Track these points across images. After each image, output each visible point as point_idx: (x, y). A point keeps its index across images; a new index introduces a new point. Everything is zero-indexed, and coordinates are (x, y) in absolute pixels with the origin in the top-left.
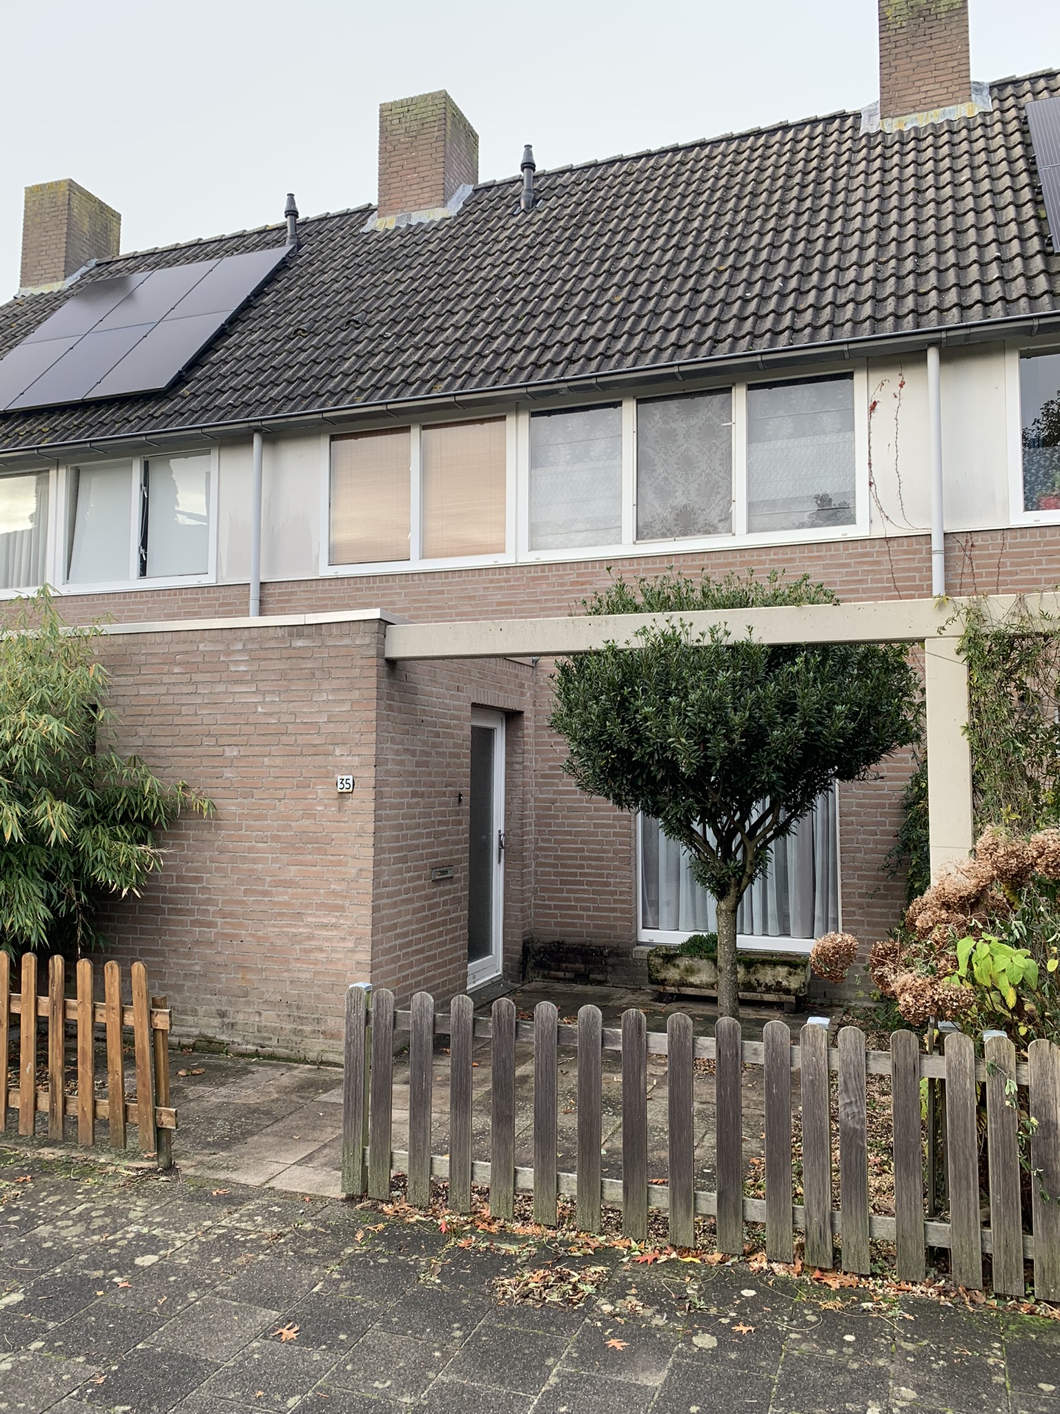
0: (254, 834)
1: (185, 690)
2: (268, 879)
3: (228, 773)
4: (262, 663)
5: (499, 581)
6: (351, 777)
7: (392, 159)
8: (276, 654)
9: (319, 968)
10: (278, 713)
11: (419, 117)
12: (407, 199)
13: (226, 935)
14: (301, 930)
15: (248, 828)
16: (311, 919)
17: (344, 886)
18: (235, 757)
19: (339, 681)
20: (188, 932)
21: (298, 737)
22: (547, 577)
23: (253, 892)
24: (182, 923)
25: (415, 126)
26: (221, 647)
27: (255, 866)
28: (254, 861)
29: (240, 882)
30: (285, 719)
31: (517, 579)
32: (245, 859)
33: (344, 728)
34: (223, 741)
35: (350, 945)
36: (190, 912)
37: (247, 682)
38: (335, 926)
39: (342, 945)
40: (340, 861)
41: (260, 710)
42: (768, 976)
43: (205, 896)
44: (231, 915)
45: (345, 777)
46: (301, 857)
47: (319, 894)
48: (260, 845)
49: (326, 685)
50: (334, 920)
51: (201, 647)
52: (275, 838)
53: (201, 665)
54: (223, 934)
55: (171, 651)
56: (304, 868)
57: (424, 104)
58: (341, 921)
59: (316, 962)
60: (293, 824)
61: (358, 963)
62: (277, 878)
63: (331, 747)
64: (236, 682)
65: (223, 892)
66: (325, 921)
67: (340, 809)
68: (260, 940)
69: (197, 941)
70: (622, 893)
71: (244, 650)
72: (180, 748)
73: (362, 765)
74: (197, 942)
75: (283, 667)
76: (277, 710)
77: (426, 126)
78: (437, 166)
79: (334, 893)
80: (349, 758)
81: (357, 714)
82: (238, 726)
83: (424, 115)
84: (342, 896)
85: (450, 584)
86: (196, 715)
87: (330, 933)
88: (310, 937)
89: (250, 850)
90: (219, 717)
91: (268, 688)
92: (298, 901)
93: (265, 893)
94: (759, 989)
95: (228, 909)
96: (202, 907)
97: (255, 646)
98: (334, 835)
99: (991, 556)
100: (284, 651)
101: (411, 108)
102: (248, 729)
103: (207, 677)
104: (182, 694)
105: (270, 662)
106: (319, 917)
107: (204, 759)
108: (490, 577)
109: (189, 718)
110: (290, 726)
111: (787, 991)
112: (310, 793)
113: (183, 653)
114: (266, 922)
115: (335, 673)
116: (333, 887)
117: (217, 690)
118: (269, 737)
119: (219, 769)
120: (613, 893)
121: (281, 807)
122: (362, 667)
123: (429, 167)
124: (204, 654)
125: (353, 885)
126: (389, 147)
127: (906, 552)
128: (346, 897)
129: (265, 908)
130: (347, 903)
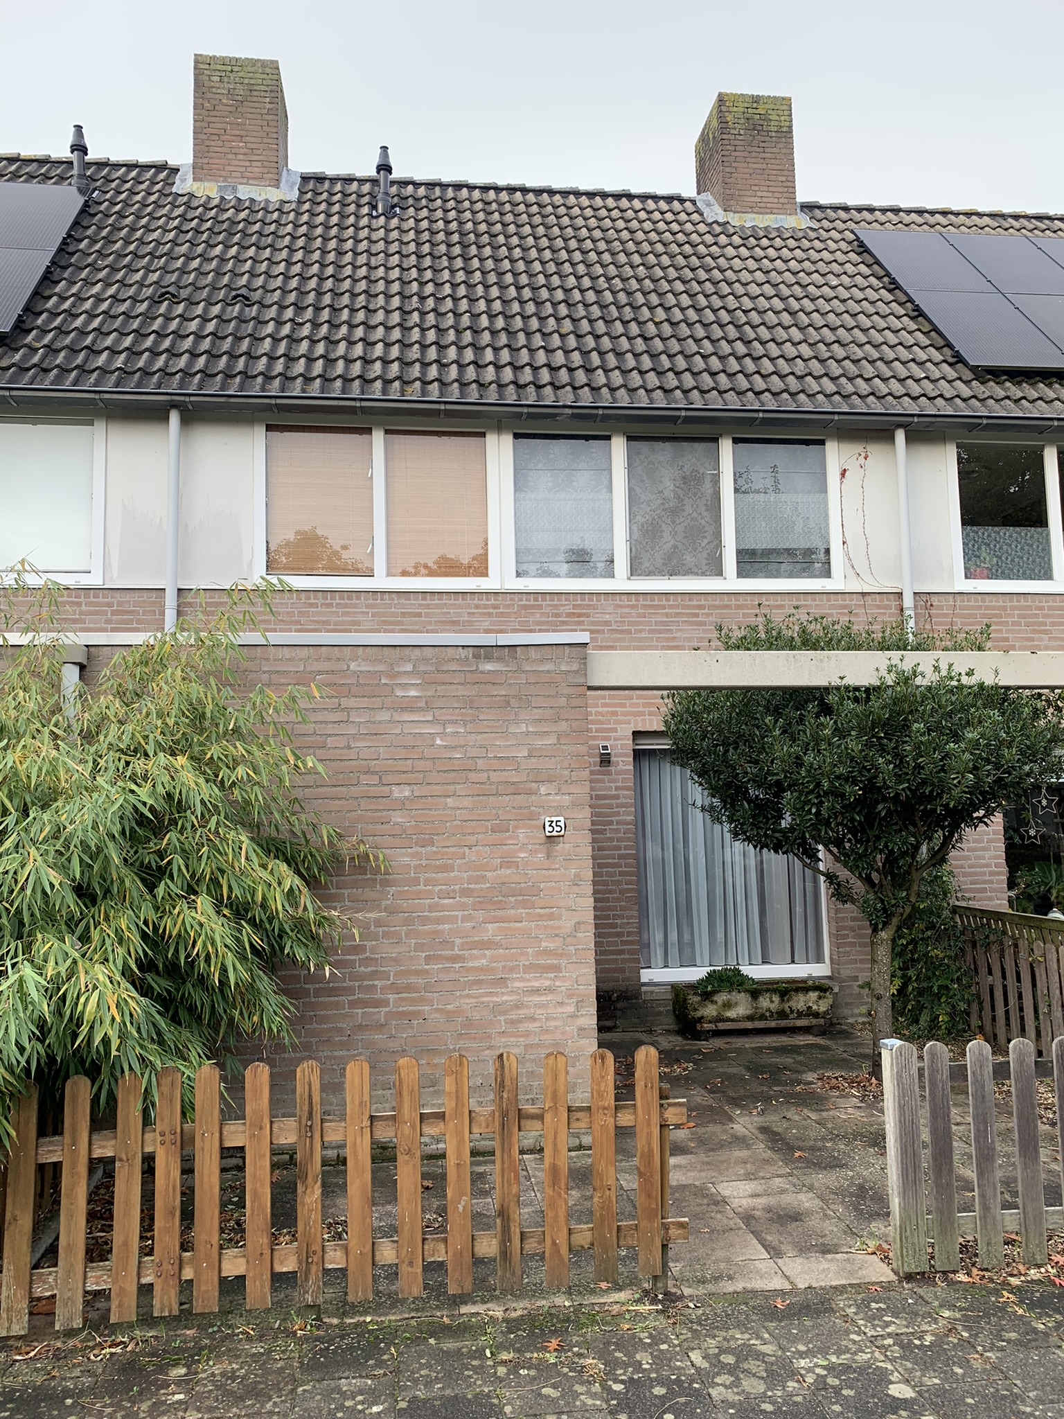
0: (437, 889)
1: (331, 717)
2: (458, 941)
3: (397, 818)
4: (439, 688)
5: (486, 607)
6: (562, 819)
7: (214, 119)
8: (459, 678)
9: (534, 1040)
10: (462, 747)
11: (246, 81)
12: (232, 169)
13: (403, 1013)
14: (505, 998)
15: (428, 882)
16: (517, 984)
17: (558, 943)
18: (407, 798)
19: (541, 711)
20: (345, 1016)
21: (491, 773)
22: (540, 607)
23: (438, 958)
24: (337, 1006)
25: (240, 90)
26: (382, 668)
27: (440, 927)
28: (438, 921)
29: (420, 947)
30: (473, 752)
31: (508, 606)
32: (425, 920)
33: (548, 764)
34: (388, 779)
35: (571, 1009)
36: (349, 991)
37: (421, 709)
38: (549, 990)
39: (560, 1010)
40: (552, 914)
41: (438, 742)
42: (799, 1002)
43: (369, 969)
44: (409, 988)
45: (554, 819)
46: (501, 913)
47: (527, 954)
48: (446, 901)
49: (524, 715)
50: (547, 983)
51: (353, 666)
52: (466, 892)
53: (354, 689)
54: (397, 1012)
55: (308, 669)
56: (506, 925)
57: (252, 69)
58: (557, 983)
59: (527, 1034)
60: (489, 874)
61: (581, 1029)
62: (470, 939)
63: (534, 785)
64: (404, 709)
65: (396, 961)
66: (536, 984)
67: (548, 856)
68: (450, 1016)
69: (360, 1025)
70: (629, 934)
71: (414, 672)
72: (326, 789)
73: (574, 805)
74: (361, 1027)
75: (468, 693)
76: (462, 743)
77: (255, 93)
78: (269, 141)
79: (547, 952)
80: (558, 797)
81: (564, 747)
82: (409, 762)
83: (252, 82)
84: (557, 955)
85: (428, 606)
86: (349, 748)
87: (543, 998)
88: (517, 1006)
89: (432, 908)
90: (382, 750)
91: (449, 717)
92: (500, 965)
93: (455, 959)
94: (792, 1016)
95: (402, 981)
96: (365, 983)
97: (429, 668)
98: (542, 886)
99: (945, 615)
100: (469, 675)
101: (236, 69)
102: (421, 765)
103: (364, 702)
104: (326, 722)
105: (450, 687)
106: (529, 980)
107: (363, 802)
108: (476, 602)
109: (339, 751)
110: (480, 762)
111: (816, 1015)
112: (510, 838)
113: (327, 672)
114: (458, 993)
115: (535, 702)
116: (544, 944)
117: (378, 718)
118: (453, 775)
119: (385, 813)
120: (619, 935)
121: (471, 855)
122: (569, 697)
123: (259, 140)
124: (357, 674)
125: (569, 940)
126: (207, 105)
127: (879, 607)
128: (561, 955)
129: (457, 976)
130: (563, 962)
